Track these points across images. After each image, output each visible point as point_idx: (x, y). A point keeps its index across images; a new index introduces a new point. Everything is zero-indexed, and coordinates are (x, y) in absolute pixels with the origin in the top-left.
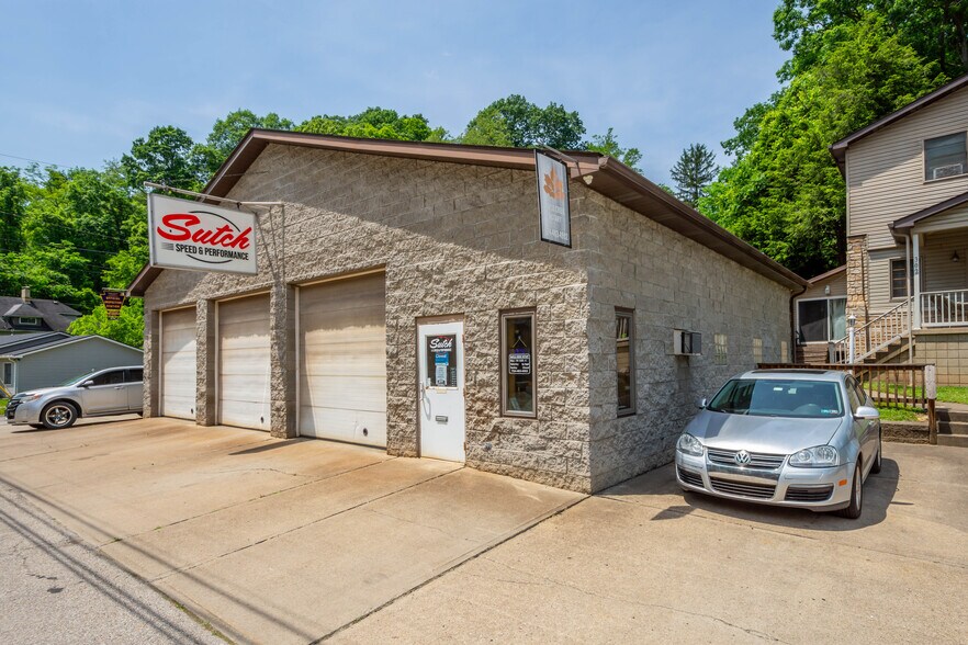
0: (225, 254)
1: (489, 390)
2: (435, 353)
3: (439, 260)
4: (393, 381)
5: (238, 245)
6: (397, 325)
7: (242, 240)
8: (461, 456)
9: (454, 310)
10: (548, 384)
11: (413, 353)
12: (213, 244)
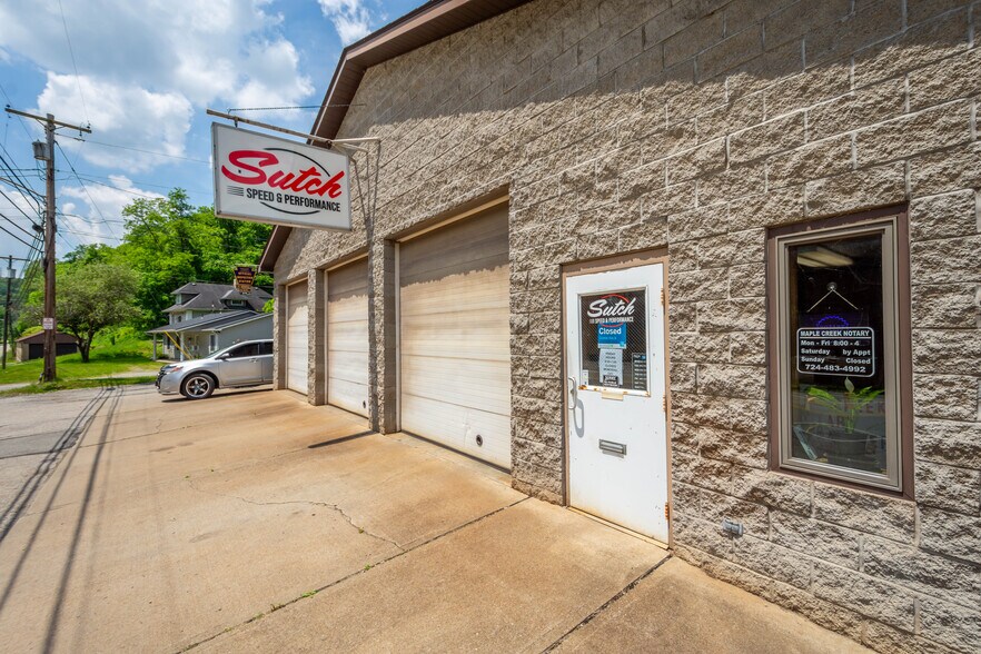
0: (310, 203)
1: (736, 405)
2: (596, 327)
3: (608, 154)
4: (521, 371)
5: (326, 193)
6: (527, 279)
7: (332, 186)
8: (661, 529)
9: (642, 243)
10: (964, 410)
11: (557, 325)
12: (296, 190)
